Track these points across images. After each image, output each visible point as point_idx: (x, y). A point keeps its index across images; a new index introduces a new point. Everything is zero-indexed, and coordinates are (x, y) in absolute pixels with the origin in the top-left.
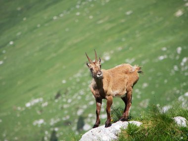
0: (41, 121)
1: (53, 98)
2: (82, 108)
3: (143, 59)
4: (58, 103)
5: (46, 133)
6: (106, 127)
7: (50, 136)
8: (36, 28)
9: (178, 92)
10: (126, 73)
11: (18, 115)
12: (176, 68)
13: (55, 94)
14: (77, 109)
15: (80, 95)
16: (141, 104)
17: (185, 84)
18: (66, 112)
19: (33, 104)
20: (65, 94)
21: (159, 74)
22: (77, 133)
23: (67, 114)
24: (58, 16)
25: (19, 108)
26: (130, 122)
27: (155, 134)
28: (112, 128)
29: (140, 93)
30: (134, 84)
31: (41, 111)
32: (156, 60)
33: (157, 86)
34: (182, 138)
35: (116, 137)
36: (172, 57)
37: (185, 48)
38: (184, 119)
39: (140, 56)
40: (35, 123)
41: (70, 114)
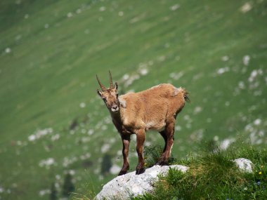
0: (50, 161)
1: (68, 128)
2: (108, 143)
3: (195, 72)
4: (75, 135)
5: (58, 177)
6: (137, 173)
7: (62, 181)
8: (42, 29)
9: (244, 119)
10: (166, 96)
11: (18, 153)
12: (241, 85)
13: (70, 122)
14: (102, 144)
15: (105, 124)
16: (193, 136)
17: (254, 108)
18: (86, 148)
19: (38, 136)
20: (85, 122)
21: (218, 94)
22: (101, 178)
23: (88, 151)
24: (74, 12)
25: (19, 143)
26: (172, 167)
27: (208, 184)
28: (145, 175)
29: (191, 121)
30: (178, 112)
31: (50, 146)
32: (214, 75)
33: (215, 110)
34: (246, 189)
35: (151, 188)
36: (235, 70)
37: (255, 56)
38: (248, 162)
39: (191, 68)
40: (41, 164)
41: (91, 150)
